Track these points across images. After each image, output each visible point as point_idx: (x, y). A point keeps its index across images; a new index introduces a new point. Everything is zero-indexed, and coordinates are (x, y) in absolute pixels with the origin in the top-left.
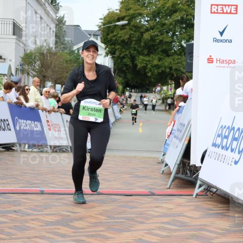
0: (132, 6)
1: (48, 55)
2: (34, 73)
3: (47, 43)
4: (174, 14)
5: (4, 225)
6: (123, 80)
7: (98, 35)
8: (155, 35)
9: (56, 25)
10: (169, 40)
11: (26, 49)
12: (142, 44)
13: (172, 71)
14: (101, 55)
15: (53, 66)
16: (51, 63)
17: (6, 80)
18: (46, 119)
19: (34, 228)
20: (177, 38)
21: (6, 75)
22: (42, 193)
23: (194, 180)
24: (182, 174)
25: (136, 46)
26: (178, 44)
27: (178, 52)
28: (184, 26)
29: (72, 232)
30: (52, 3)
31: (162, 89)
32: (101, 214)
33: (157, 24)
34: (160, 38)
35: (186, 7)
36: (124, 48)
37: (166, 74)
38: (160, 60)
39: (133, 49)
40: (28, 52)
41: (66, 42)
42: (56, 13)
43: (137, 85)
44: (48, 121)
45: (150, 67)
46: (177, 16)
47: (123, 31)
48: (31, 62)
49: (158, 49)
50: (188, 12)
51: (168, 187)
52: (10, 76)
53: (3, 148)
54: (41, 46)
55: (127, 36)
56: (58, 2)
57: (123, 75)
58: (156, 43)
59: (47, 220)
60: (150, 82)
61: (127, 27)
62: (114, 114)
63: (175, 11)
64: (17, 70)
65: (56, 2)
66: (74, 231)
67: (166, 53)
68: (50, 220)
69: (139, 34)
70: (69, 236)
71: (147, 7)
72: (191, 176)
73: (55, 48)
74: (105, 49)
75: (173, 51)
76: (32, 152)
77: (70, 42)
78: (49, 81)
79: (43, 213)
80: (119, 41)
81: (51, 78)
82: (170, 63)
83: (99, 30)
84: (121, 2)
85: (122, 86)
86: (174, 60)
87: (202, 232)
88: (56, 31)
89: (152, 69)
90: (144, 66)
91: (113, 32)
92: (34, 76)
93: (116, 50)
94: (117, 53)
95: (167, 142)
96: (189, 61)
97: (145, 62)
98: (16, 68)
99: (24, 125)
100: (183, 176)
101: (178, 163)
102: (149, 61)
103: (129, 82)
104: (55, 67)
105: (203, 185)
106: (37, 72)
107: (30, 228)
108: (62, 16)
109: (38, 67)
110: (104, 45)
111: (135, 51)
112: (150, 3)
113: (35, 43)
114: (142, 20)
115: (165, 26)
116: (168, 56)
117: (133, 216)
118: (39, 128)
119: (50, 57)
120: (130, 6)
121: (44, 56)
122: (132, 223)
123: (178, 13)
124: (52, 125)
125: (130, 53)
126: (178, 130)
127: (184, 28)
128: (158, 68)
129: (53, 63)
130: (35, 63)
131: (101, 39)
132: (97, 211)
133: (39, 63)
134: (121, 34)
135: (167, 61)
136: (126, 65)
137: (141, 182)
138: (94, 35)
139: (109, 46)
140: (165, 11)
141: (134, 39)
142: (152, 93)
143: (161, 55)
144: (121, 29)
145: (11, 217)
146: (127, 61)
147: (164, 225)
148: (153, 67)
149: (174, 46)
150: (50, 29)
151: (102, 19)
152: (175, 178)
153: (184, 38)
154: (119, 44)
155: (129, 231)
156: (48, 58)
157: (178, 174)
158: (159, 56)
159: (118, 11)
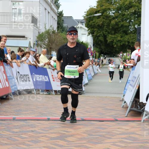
0: (104, 4)
1: (53, 35)
2: (45, 46)
3: (52, 28)
4: (130, 9)
5: (25, 139)
6: (99, 50)
7: (83, 22)
8: (119, 22)
9: (58, 17)
10: (127, 24)
11: (40, 31)
12: (111, 27)
13: (130, 44)
14: (85, 34)
15: (56, 42)
16: (55, 40)
17: (27, 51)
18: (52, 74)
19: (43, 142)
20: (132, 23)
21: (27, 47)
22: (49, 120)
23: (142, 111)
24: (135, 107)
25: (107, 29)
26: (133, 27)
27: (133, 32)
28: (137, 16)
29: (67, 144)
30: (55, 3)
31: (123, 55)
32: (84, 133)
33: (120, 15)
34: (122, 23)
35: (137, 4)
36: (99, 30)
37: (126, 46)
38: (121, 37)
39: (105, 31)
40: (41, 33)
41: (64, 27)
42: (58, 9)
43: (108, 52)
44: (52, 76)
45: (116, 42)
46: (132, 10)
47: (99, 19)
48: (43, 39)
49: (120, 30)
50: (139, 7)
51: (126, 116)
52: (30, 48)
53: (26, 92)
54: (48, 30)
55: (101, 23)
56: (59, 2)
57: (99, 47)
58: (119, 27)
59: (51, 136)
60: (116, 51)
61: (102, 17)
62: (94, 70)
63: (131, 7)
64: (34, 44)
65: (57, 3)
66: (67, 143)
67: (126, 33)
68: (53, 137)
69: (109, 21)
70: (65, 146)
71: (113, 4)
72: (141, 109)
73: (58, 30)
74: (88, 30)
75: (130, 31)
76: (43, 94)
77: (66, 27)
78: (54, 51)
79: (49, 132)
80: (96, 26)
81: (55, 49)
82: (128, 38)
83: (84, 19)
84: (97, 2)
85: (99, 53)
86: (130, 37)
87: (147, 144)
88: (58, 20)
89: (117, 42)
90: (112, 41)
91: (92, 20)
92: (45, 48)
93: (94, 31)
94: (95, 34)
95: (126, 88)
96: (139, 38)
97: (112, 38)
98: (34, 43)
99: (38, 78)
100: (135, 109)
101: (132, 101)
102: (115, 38)
103: (103, 51)
104: (57, 42)
105: (148, 115)
106: (46, 45)
107: (40, 142)
108: (61, 11)
109: (47, 43)
110: (87, 28)
111: (106, 32)
112: (115, 2)
113: (45, 28)
114: (110, 12)
115: (125, 16)
116: (127, 34)
117: (104, 134)
118: (47, 80)
119: (54, 36)
120: (103, 4)
121: (51, 36)
122: (103, 138)
123: (132, 8)
124: (55, 78)
125: (103, 33)
126: (132, 81)
127: (136, 17)
128: (121, 42)
129: (56, 40)
130: (45, 40)
131: (85, 25)
132: (82, 131)
133: (47, 40)
134: (98, 21)
135: (126, 38)
136: (101, 41)
137: (109, 113)
138: (81, 22)
139: (90, 29)
140: (125, 7)
141: (105, 24)
142: (117, 57)
143: (123, 34)
144: (97, 19)
145: (30, 134)
146: (101, 38)
147: (123, 140)
148: (117, 41)
149: (130, 29)
150: (54, 19)
151: (85, 12)
152: (130, 110)
153: (137, 24)
154: (96, 28)
155: (101, 143)
156: (53, 37)
157: (132, 108)
158: (121, 34)
159: (95, 7)
